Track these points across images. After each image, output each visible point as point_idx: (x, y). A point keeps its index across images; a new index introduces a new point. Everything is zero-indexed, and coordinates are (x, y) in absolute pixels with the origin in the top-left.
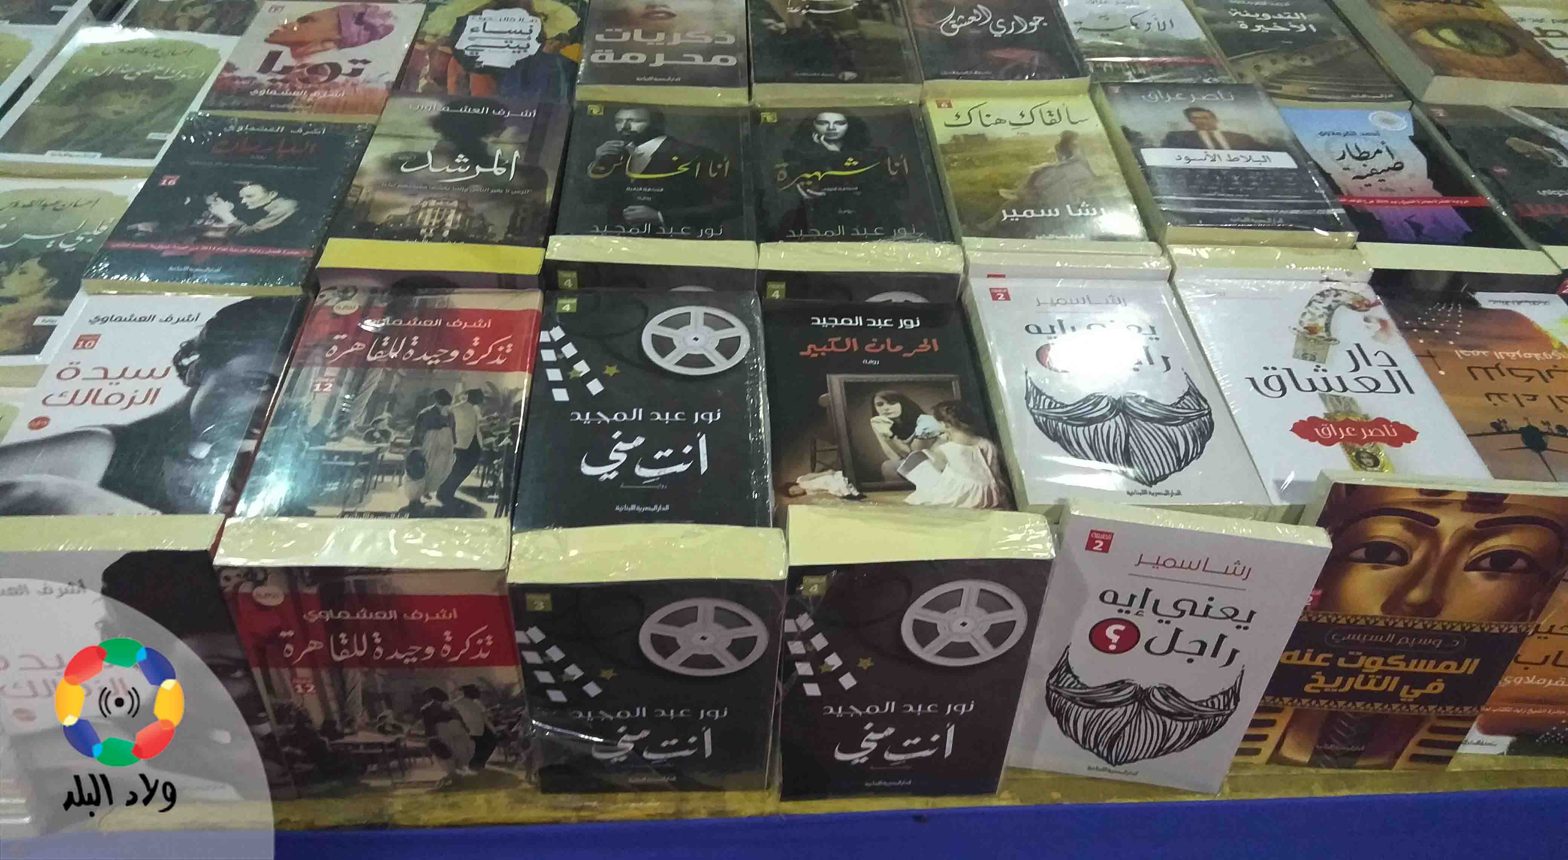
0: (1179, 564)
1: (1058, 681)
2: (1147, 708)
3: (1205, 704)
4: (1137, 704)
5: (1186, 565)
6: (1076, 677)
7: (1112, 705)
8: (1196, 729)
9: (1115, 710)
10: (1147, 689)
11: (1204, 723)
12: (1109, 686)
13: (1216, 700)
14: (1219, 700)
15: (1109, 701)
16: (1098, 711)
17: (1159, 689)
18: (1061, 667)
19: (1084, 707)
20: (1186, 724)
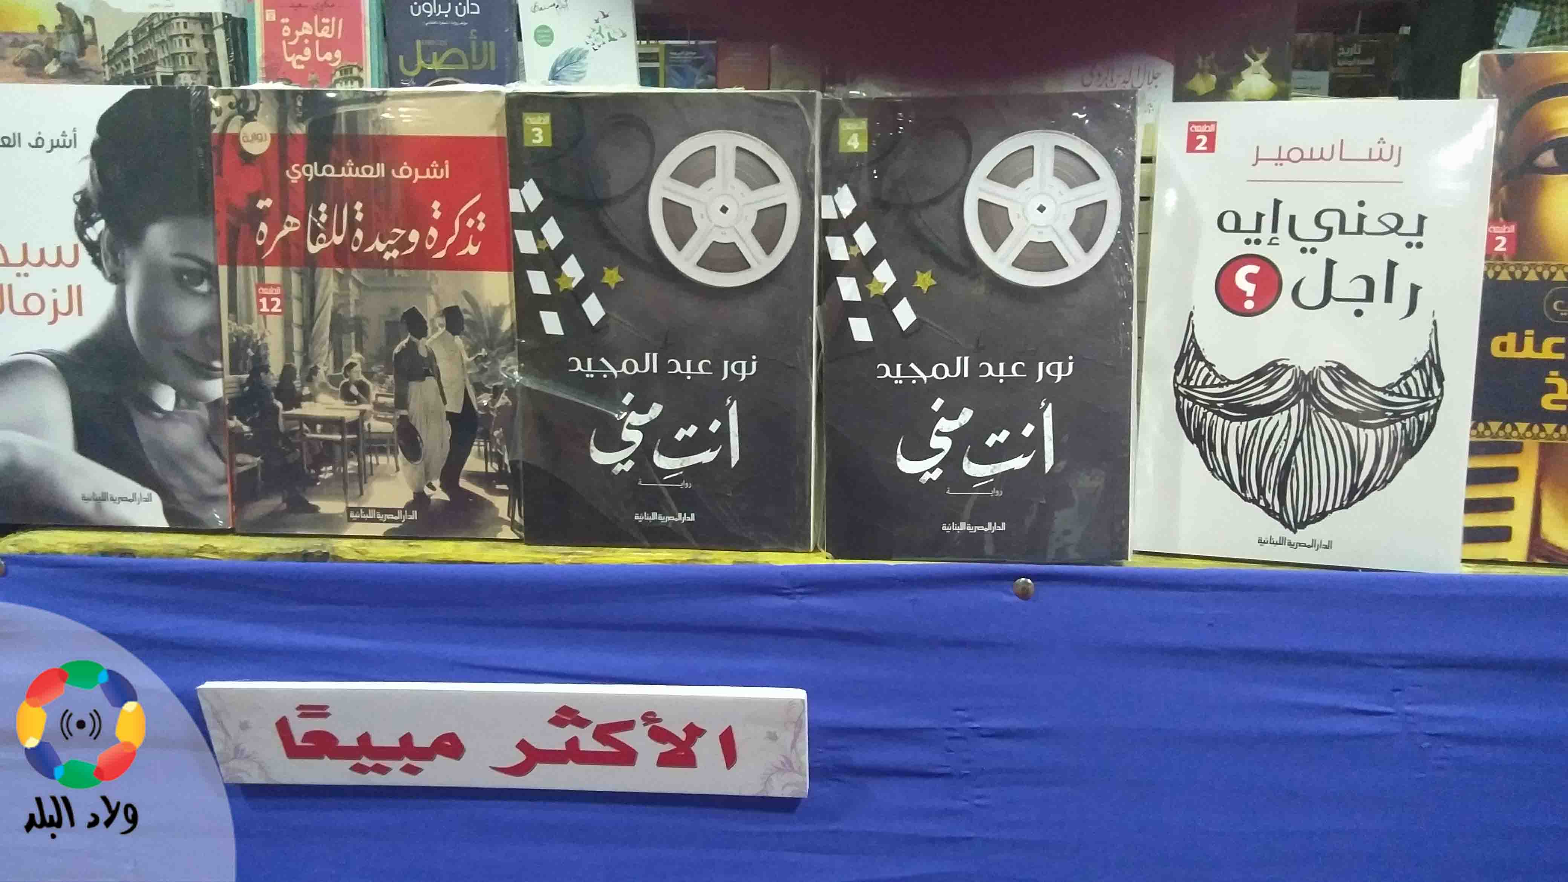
0: (1307, 155)
1: (1188, 378)
2: (1318, 410)
3: (1396, 389)
4: (1302, 401)
5: (1316, 155)
6: (1210, 365)
7: (1268, 410)
8: (1396, 439)
9: (1276, 418)
10: (1311, 372)
11: (1404, 426)
12: (1258, 374)
13: (1410, 380)
14: (1415, 379)
15: (1263, 402)
16: (1252, 423)
17: (1327, 369)
18: (1189, 352)
19: (1233, 419)
20: (1379, 431)
